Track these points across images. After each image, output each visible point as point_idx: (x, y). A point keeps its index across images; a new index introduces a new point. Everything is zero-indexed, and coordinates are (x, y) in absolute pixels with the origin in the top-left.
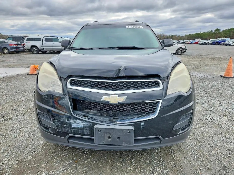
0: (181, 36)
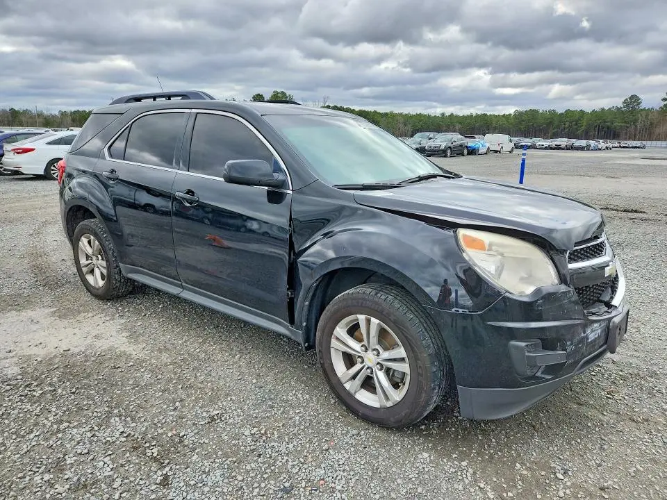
0: (46, 113)
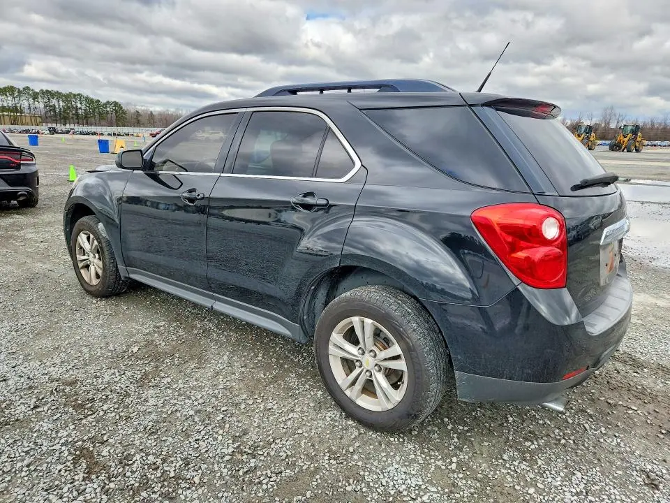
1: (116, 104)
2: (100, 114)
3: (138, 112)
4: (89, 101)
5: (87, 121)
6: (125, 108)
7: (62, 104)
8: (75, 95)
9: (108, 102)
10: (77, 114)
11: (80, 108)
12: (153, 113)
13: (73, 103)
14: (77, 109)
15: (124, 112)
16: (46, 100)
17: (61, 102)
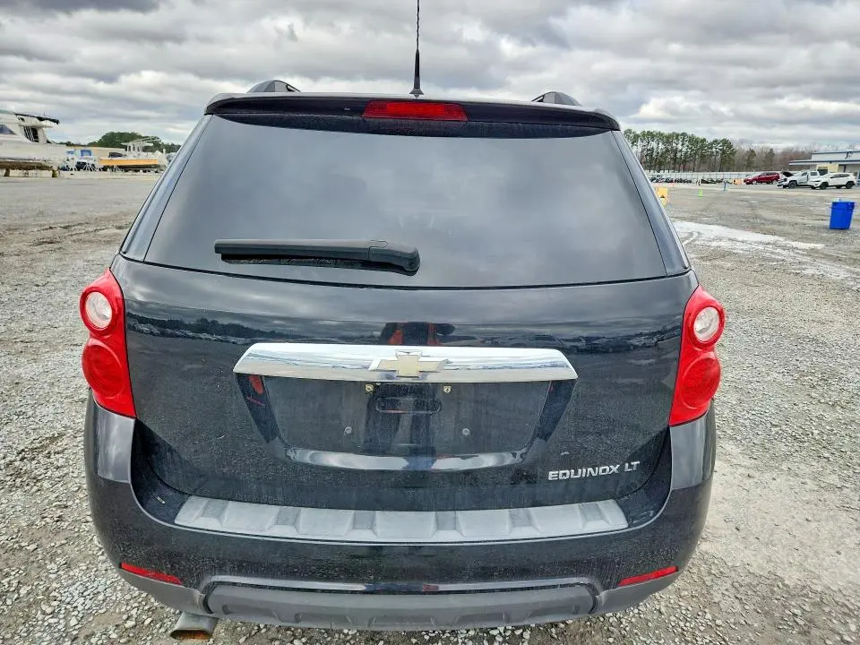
1: (725, 142)
2: (703, 156)
3: (752, 151)
4: (693, 141)
5: (684, 166)
6: (735, 147)
7: (661, 146)
8: (678, 135)
9: (716, 141)
10: (675, 159)
11: (681, 151)
12: (775, 152)
13: (674, 145)
14: (675, 151)
15: (733, 153)
16: (645, 143)
17: (661, 144)
